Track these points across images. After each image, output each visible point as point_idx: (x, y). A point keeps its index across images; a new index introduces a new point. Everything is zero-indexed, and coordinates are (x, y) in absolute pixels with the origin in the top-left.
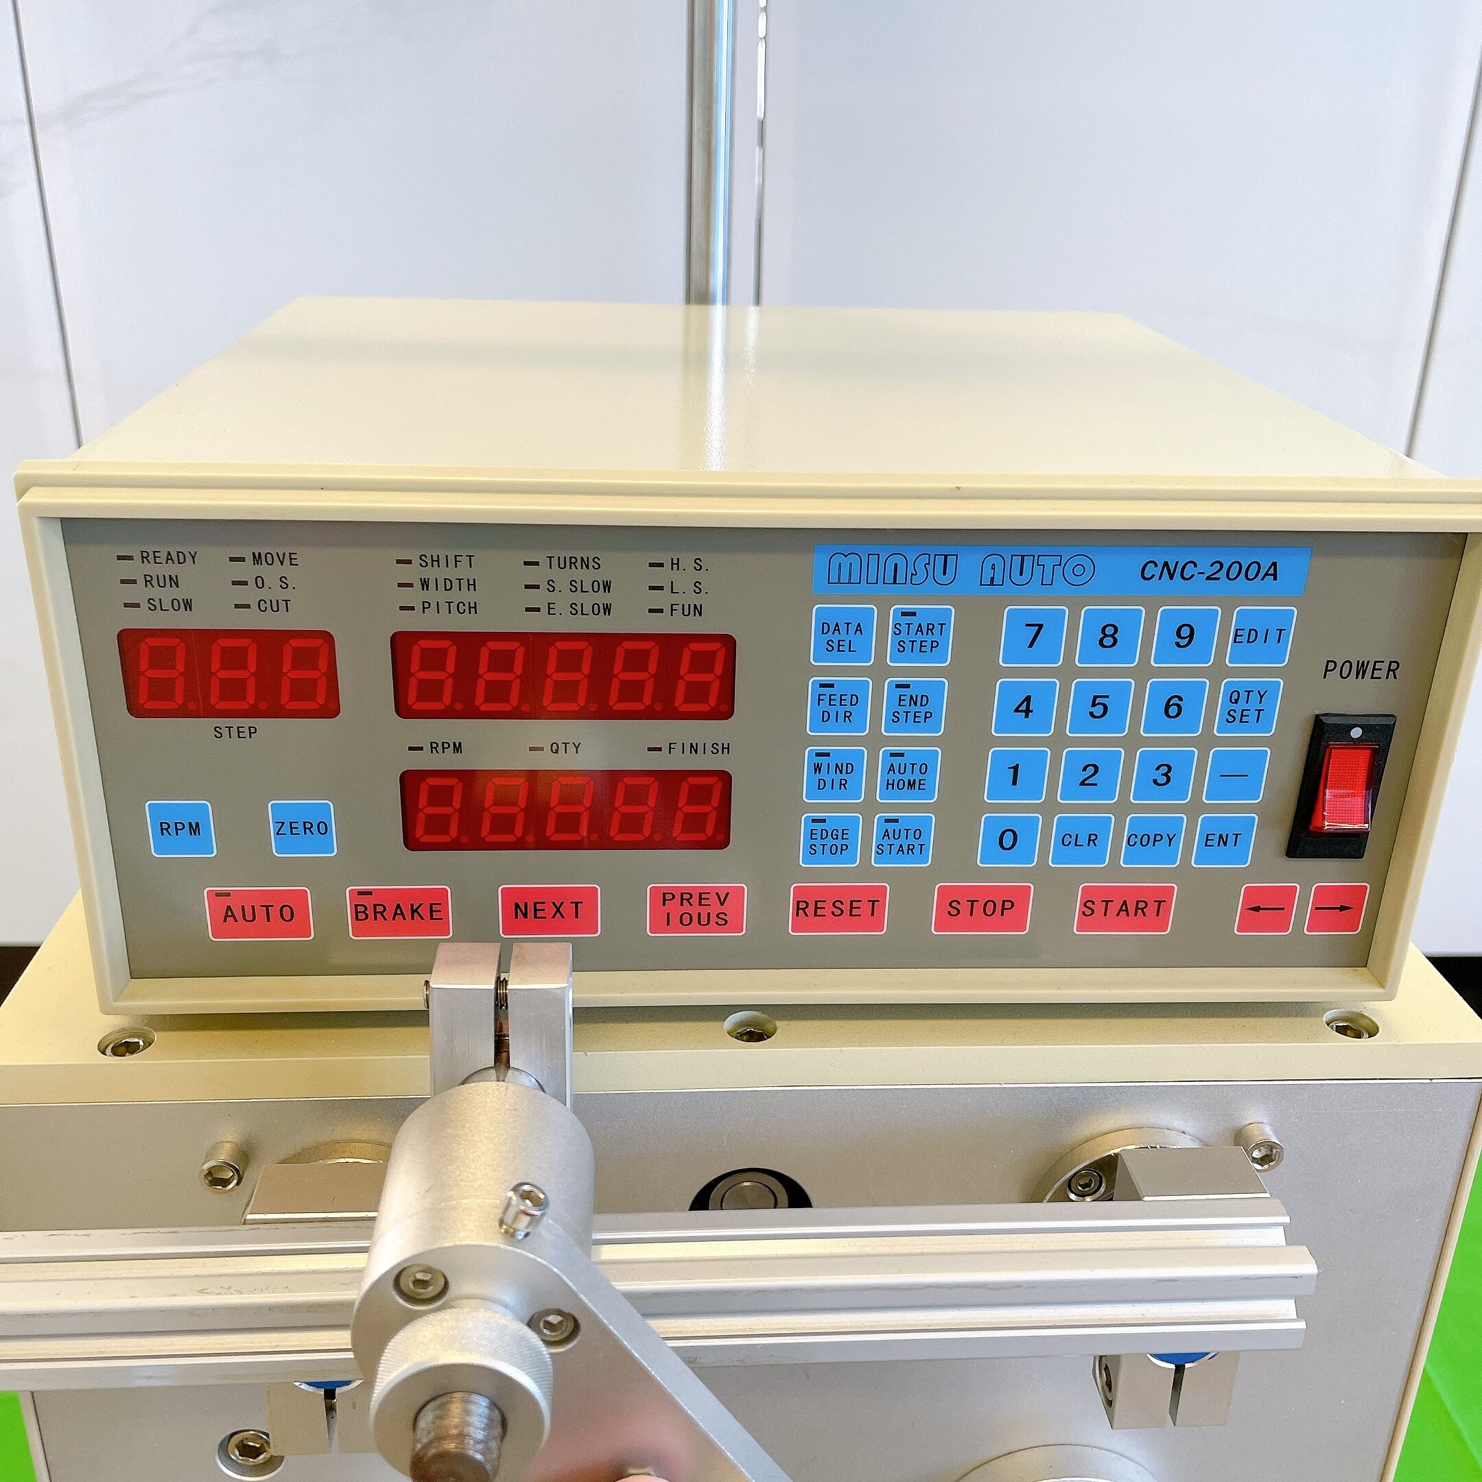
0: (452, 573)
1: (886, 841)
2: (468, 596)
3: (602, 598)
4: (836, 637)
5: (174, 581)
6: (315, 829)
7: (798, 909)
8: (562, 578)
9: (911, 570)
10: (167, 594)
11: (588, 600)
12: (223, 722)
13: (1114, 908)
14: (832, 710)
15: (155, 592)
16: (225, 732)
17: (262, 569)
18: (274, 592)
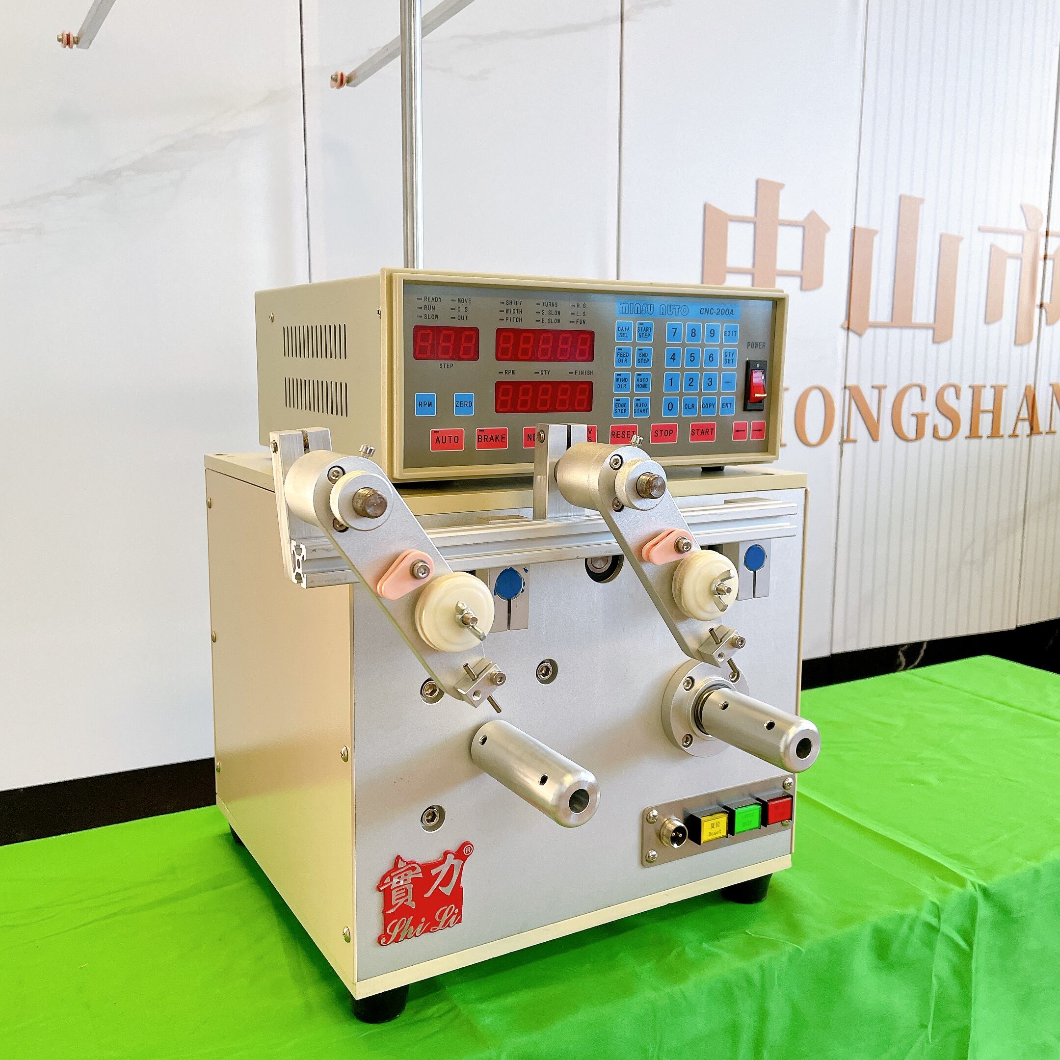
0: (515, 307)
1: (637, 408)
2: (518, 315)
3: (557, 317)
4: (622, 332)
5: (434, 308)
6: (468, 405)
7: (612, 435)
8: (547, 309)
9: (642, 309)
10: (430, 313)
11: (553, 318)
12: (443, 362)
13: (700, 431)
14: (621, 358)
15: (427, 312)
16: (443, 365)
17: (460, 305)
18: (463, 313)
